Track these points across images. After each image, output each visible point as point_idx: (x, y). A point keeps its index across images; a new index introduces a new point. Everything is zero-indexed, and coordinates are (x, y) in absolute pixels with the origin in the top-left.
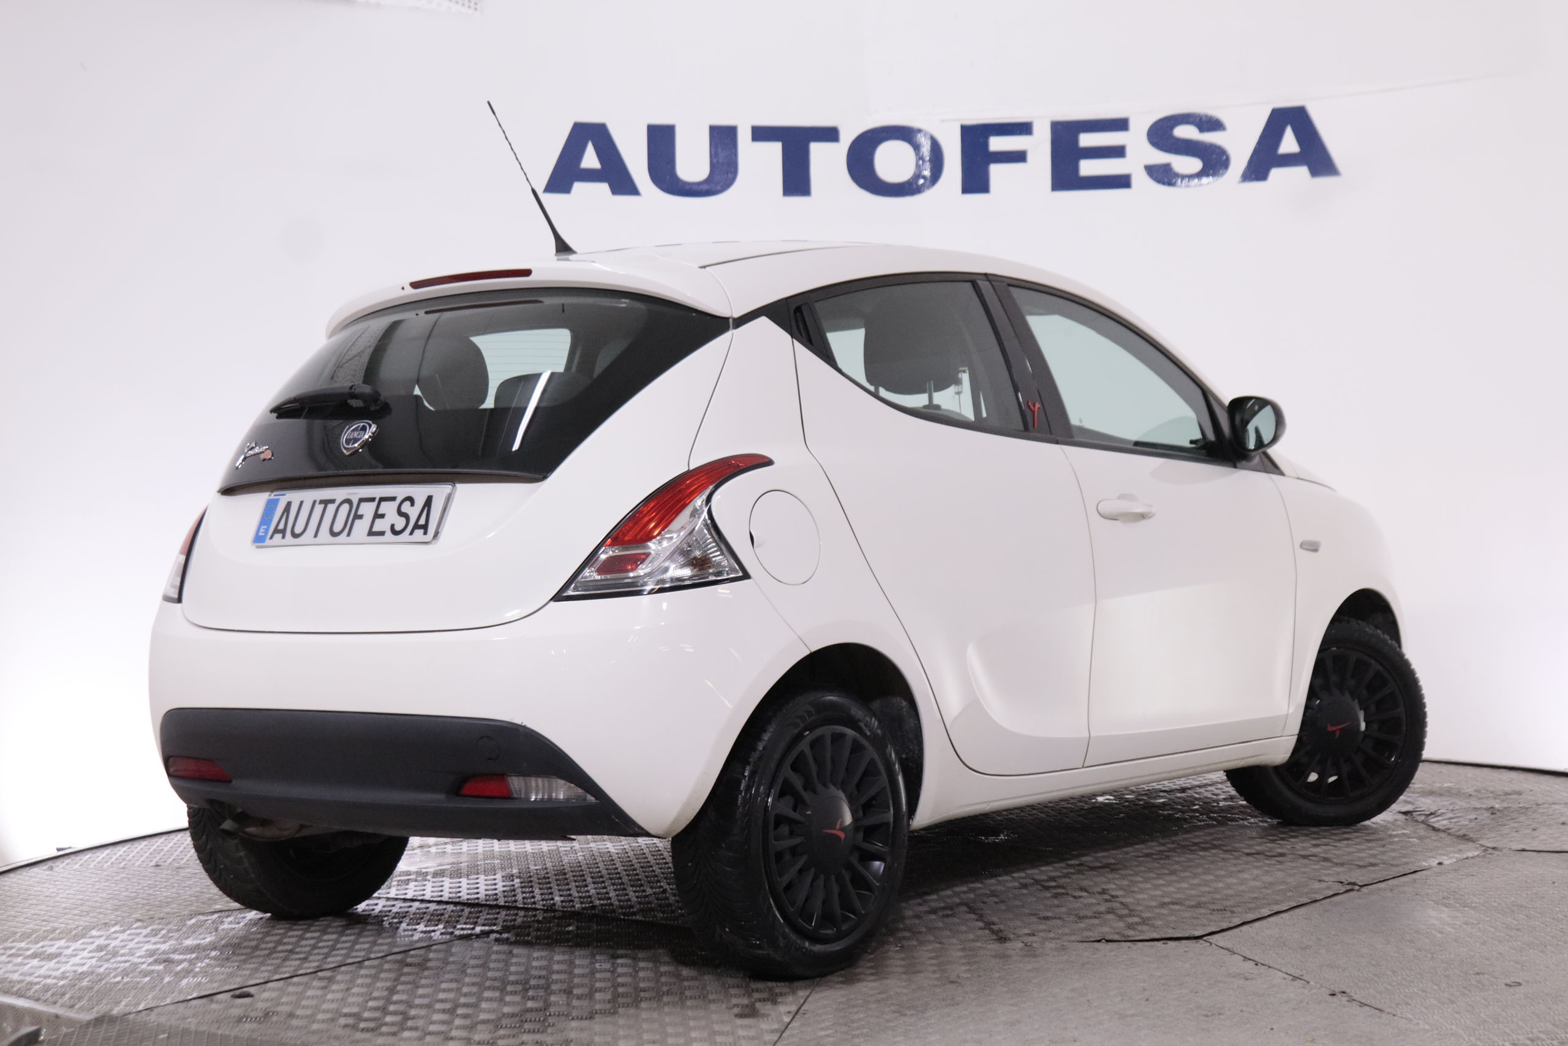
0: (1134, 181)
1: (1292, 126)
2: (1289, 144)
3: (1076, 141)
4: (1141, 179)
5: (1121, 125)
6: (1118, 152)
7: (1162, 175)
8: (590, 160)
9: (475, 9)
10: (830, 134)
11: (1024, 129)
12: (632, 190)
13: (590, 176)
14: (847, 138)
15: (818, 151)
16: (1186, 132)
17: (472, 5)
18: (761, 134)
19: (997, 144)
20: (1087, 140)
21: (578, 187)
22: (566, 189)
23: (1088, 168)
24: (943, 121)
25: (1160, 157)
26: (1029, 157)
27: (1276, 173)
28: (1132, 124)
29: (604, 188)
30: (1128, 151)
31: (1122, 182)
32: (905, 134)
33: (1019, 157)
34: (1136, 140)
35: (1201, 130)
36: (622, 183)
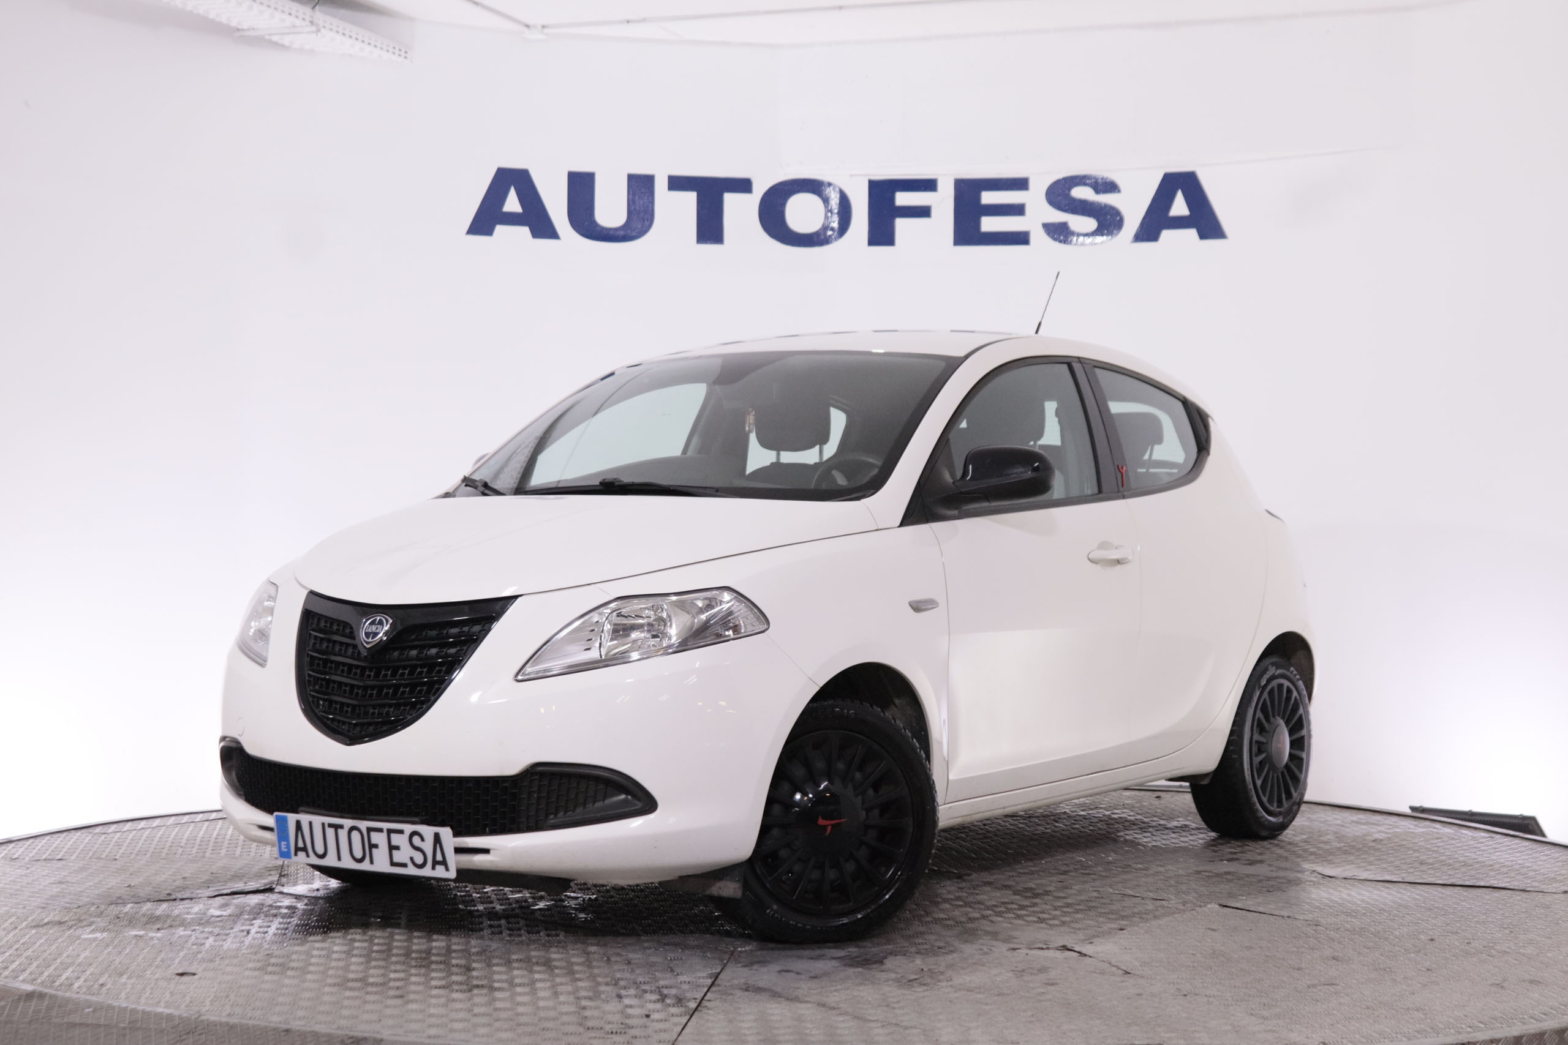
0: (1033, 238)
1: (1182, 191)
2: (1179, 207)
3: (979, 198)
4: (1038, 236)
5: (1021, 184)
6: (1018, 210)
7: (1059, 232)
8: (512, 204)
9: (406, 57)
10: (743, 186)
11: (929, 185)
12: (553, 234)
13: (512, 219)
14: (760, 189)
15: (730, 200)
16: (1082, 193)
17: (403, 53)
18: (677, 183)
19: (903, 199)
20: (988, 198)
21: (499, 229)
22: (489, 232)
23: (989, 224)
24: (851, 175)
25: (1057, 216)
26: (933, 212)
27: (1166, 235)
28: (1032, 184)
29: (525, 231)
30: (1028, 210)
31: (1020, 239)
32: (813, 186)
33: (923, 212)
34: (1035, 199)
35: (1097, 191)
36: (542, 227)
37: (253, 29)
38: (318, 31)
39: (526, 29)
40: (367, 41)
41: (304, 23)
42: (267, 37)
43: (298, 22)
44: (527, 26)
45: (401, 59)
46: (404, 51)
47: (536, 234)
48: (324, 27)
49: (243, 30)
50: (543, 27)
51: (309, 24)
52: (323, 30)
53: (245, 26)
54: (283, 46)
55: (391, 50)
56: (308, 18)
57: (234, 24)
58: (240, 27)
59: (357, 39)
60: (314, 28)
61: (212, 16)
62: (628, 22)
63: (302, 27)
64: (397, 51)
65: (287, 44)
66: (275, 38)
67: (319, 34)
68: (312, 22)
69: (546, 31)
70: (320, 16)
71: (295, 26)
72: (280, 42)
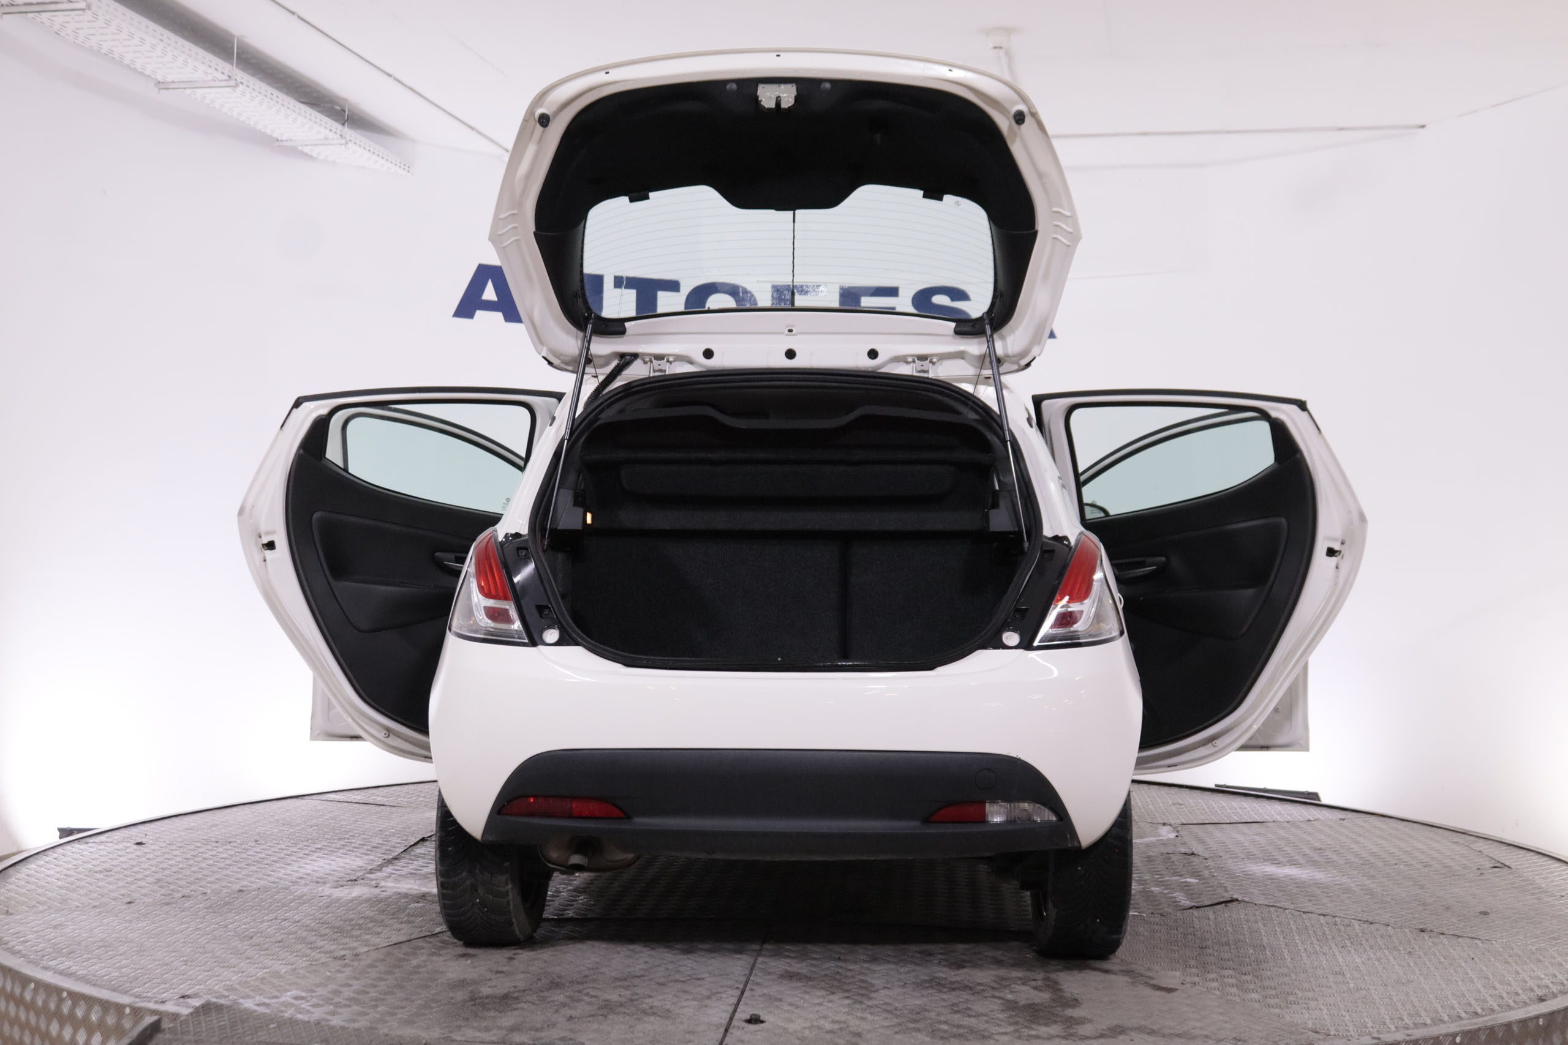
3: (860, 301)
5: (893, 292)
8: (489, 293)
9: (408, 171)
10: (673, 286)
12: (519, 319)
13: (489, 306)
14: (686, 289)
15: (662, 297)
16: (940, 300)
17: (406, 168)
18: (619, 282)
19: (800, 300)
20: (867, 301)
21: (479, 314)
22: (471, 316)
24: (758, 281)
28: (901, 292)
29: (499, 316)
32: (730, 289)
34: (903, 304)
35: (953, 300)
36: (511, 313)
37: (291, 140)
38: (347, 143)
39: (504, 152)
40: (381, 155)
41: (335, 136)
42: (300, 148)
43: (331, 135)
44: (506, 150)
45: (406, 172)
46: (408, 168)
47: (506, 319)
48: (351, 141)
49: (282, 141)
51: (339, 137)
52: (350, 144)
53: (284, 138)
54: (310, 157)
55: (399, 164)
56: (339, 132)
57: (275, 135)
58: (279, 138)
59: (374, 153)
60: (343, 141)
61: (260, 127)
63: (333, 139)
64: (402, 165)
65: (315, 155)
66: (306, 150)
67: (346, 146)
68: (341, 136)
70: (348, 132)
71: (326, 139)
72: (310, 153)
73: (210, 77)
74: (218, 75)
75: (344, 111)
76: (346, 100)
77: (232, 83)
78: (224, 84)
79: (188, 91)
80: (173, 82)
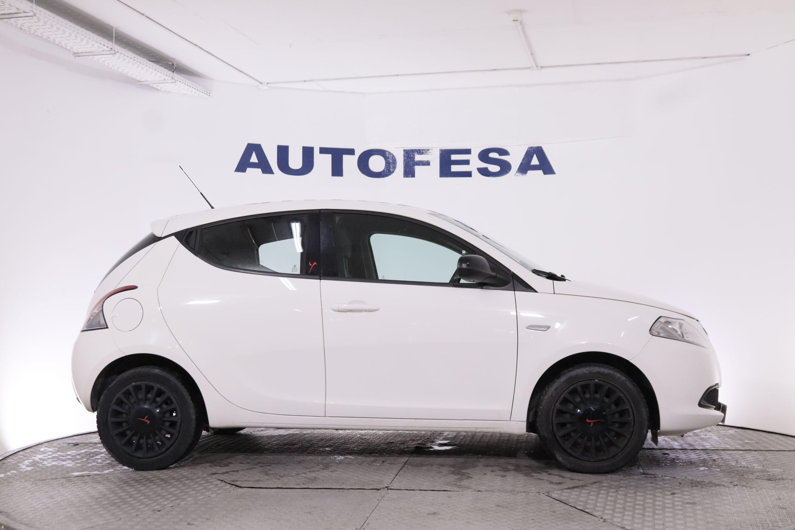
0: (473, 174)
1: (536, 154)
2: (535, 161)
3: (450, 157)
4: (475, 173)
5: (468, 152)
6: (467, 162)
7: (484, 172)
8: (254, 159)
9: (209, 96)
10: (351, 152)
12: (271, 172)
13: (254, 165)
14: (358, 153)
15: (346, 158)
16: (494, 155)
17: (208, 94)
18: (323, 151)
19: (418, 158)
20: (454, 157)
21: (249, 170)
22: (244, 171)
23: (455, 168)
24: (396, 148)
25: (483, 165)
26: (431, 163)
27: (530, 172)
28: (472, 152)
29: (259, 170)
30: (471, 162)
31: (468, 174)
32: (381, 152)
33: (427, 163)
34: (474, 158)
35: (500, 155)
36: (266, 169)
37: (146, 81)
38: (175, 82)
39: (260, 84)
40: (194, 87)
41: (169, 78)
42: (151, 85)
43: (167, 78)
44: (261, 83)
45: (208, 96)
46: (209, 94)
47: (264, 172)
48: (177, 80)
49: (142, 81)
50: (268, 83)
51: (171, 79)
52: (177, 82)
53: (142, 80)
54: (157, 89)
55: (204, 92)
56: (171, 76)
57: (138, 79)
58: (140, 80)
59: (190, 86)
60: (173, 81)
61: (129, 75)
62: (305, 81)
63: (168, 80)
64: (206, 93)
65: (159, 89)
66: (155, 86)
67: (175, 83)
68: (172, 78)
69: (269, 85)
70: (176, 76)
71: (165, 80)
72: (157, 88)
73: (101, 50)
74: (105, 48)
75: (174, 65)
76: (174, 59)
77: (113, 52)
78: (109, 53)
79: (90, 57)
80: (82, 52)
